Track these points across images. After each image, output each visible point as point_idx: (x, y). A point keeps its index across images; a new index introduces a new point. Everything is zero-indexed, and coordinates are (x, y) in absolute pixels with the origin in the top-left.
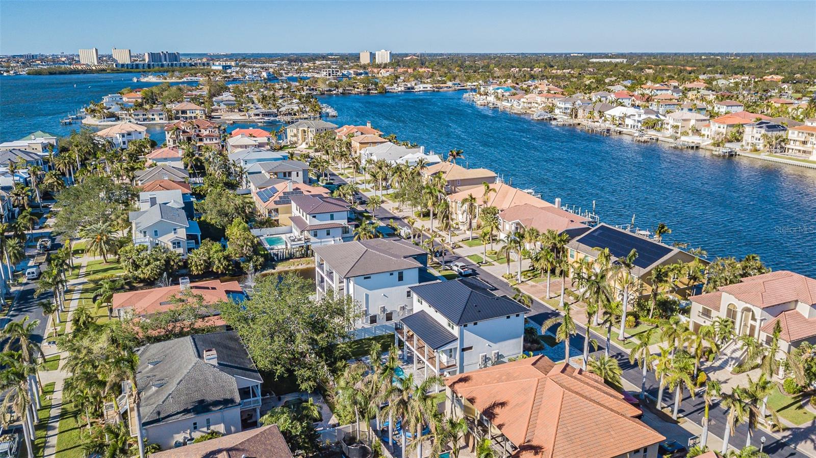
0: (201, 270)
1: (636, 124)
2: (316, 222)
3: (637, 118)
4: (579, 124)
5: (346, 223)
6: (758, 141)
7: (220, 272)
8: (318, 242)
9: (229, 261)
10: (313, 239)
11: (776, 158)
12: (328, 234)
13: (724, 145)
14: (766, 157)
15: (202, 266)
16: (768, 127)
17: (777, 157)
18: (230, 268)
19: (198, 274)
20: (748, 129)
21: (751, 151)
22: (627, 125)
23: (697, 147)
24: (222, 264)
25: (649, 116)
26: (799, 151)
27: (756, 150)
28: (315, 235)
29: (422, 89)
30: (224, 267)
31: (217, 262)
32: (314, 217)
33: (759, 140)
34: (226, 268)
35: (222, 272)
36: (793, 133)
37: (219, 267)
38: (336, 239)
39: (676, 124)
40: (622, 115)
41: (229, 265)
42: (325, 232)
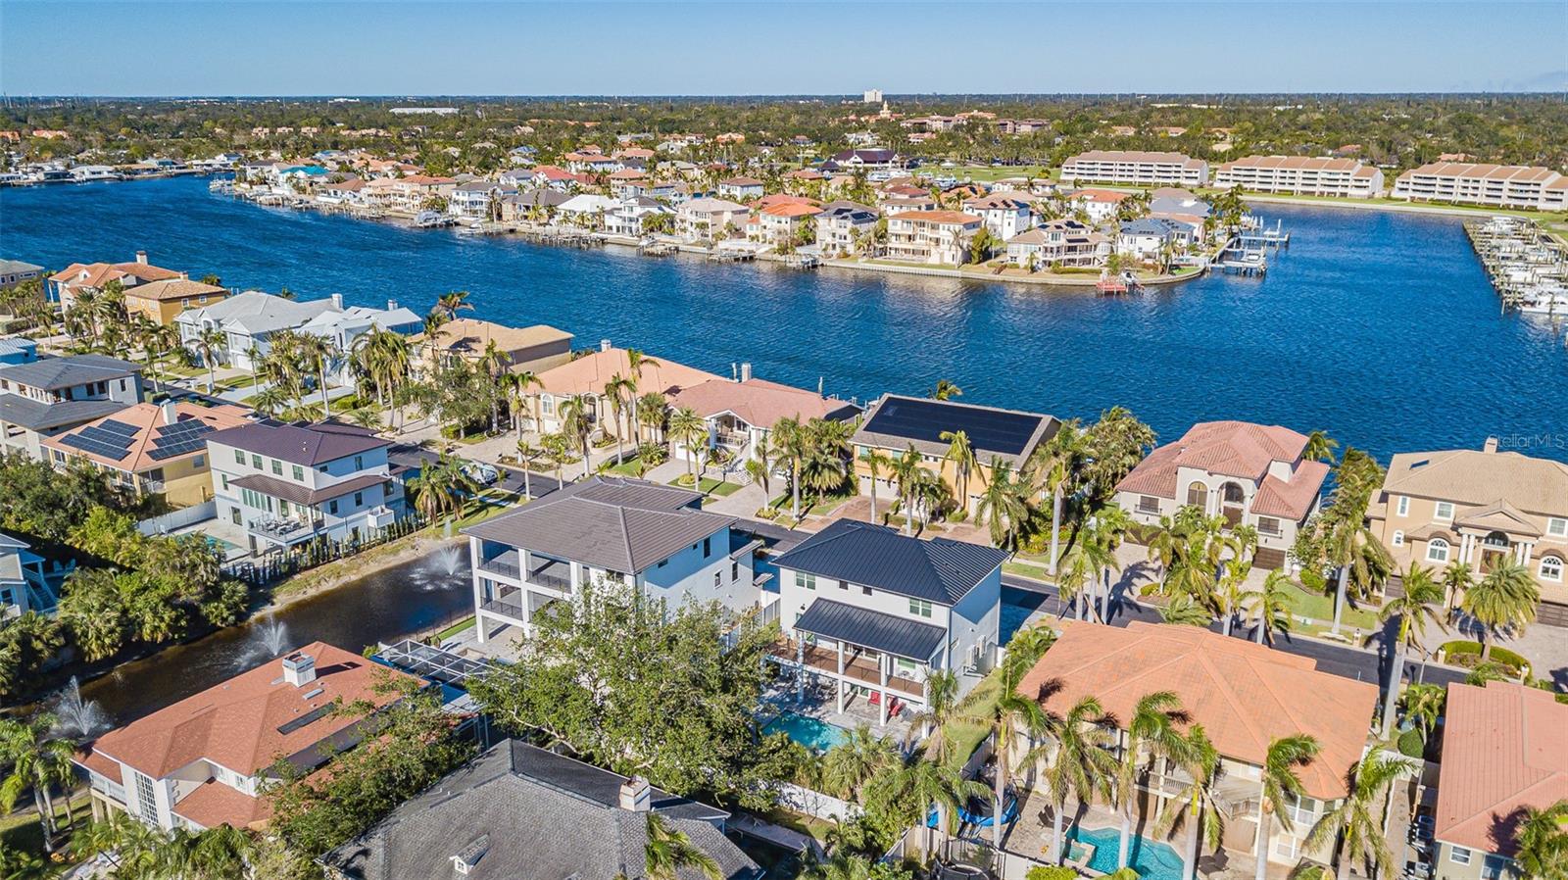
0: (113, 645)
1: (627, 224)
2: (329, 480)
3: (626, 214)
4: (512, 231)
5: (387, 472)
6: (843, 241)
7: (159, 640)
8: (341, 525)
9: (174, 608)
10: (330, 520)
11: (878, 265)
12: (359, 502)
13: (794, 250)
14: (863, 264)
15: (116, 636)
16: (854, 216)
17: (880, 263)
18: (183, 623)
19: (107, 657)
20: (821, 222)
21: (839, 257)
22: (610, 228)
23: (751, 258)
24: (162, 620)
25: (647, 209)
26: (906, 251)
27: (847, 256)
28: (334, 511)
29: (88, 175)
30: (168, 625)
31: (148, 617)
32: (324, 469)
33: (845, 238)
34: (173, 627)
35: (166, 637)
36: (895, 224)
37: (156, 629)
38: (374, 510)
39: (701, 220)
40: (597, 210)
41: (177, 619)
42: (352, 499)
